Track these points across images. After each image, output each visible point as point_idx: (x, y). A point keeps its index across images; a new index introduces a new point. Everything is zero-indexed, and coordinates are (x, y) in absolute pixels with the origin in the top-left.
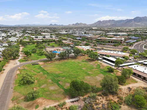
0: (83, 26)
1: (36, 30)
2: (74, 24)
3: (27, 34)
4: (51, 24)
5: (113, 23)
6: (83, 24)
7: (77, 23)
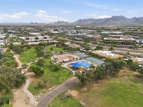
0: (65, 24)
1: (18, 29)
2: (56, 23)
3: (12, 34)
4: (32, 23)
5: (93, 22)
6: (65, 22)
7: (59, 21)
